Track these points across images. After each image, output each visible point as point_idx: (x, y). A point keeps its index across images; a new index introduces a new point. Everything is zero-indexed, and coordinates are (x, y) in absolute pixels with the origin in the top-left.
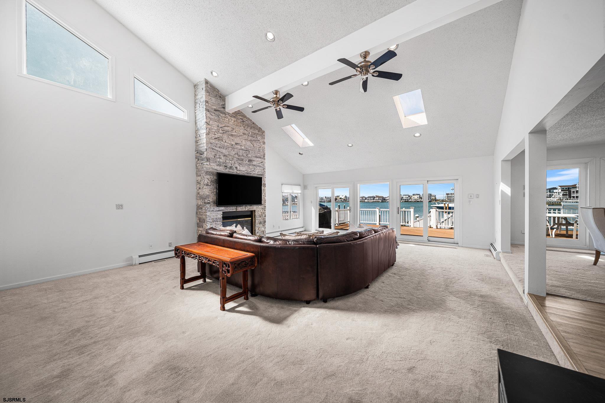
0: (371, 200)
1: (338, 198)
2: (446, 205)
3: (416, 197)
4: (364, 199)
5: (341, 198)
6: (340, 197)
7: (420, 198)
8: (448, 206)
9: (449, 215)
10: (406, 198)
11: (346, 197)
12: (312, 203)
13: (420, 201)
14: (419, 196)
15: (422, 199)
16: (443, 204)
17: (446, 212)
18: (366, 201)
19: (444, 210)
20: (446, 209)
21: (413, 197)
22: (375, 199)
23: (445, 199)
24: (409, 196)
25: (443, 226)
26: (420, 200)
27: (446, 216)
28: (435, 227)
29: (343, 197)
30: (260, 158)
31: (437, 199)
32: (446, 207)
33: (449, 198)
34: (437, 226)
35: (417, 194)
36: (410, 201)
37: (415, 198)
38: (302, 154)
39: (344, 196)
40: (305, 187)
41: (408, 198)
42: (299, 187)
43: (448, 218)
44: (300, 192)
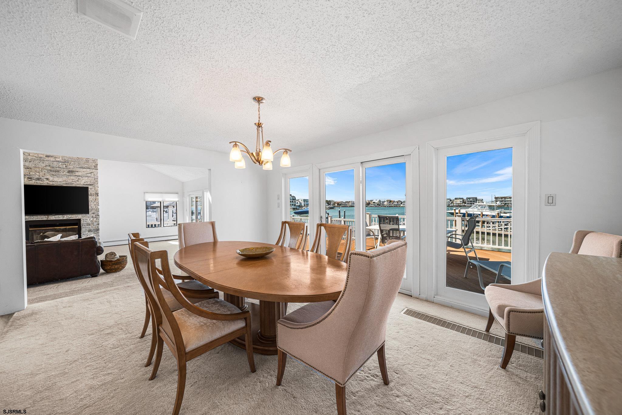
1: (372, 203)
3: (458, 201)
4: (400, 203)
5: (374, 203)
6: (373, 201)
11: (380, 201)
14: (462, 200)
15: (465, 203)
18: (402, 205)
21: (455, 201)
24: (451, 200)
26: (463, 205)
29: (376, 202)
30: (89, 168)
35: (460, 198)
36: (452, 206)
37: (457, 203)
39: (378, 200)
41: (449, 202)
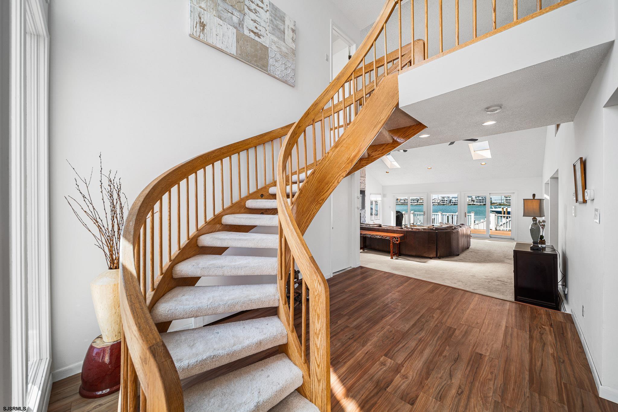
0: (414, 203)
2: (505, 210)
7: (472, 201)
8: (507, 210)
9: (507, 219)
10: (455, 200)
12: (390, 208)
13: (472, 204)
16: (501, 209)
17: (504, 217)
19: (502, 215)
20: (505, 214)
22: (419, 202)
23: (503, 201)
25: (502, 228)
27: (504, 220)
28: (494, 229)
30: (363, 177)
31: (493, 202)
32: (505, 212)
33: (508, 201)
34: (496, 228)
38: (388, 172)
40: (384, 196)
42: (380, 196)
43: (507, 222)
44: (380, 199)
